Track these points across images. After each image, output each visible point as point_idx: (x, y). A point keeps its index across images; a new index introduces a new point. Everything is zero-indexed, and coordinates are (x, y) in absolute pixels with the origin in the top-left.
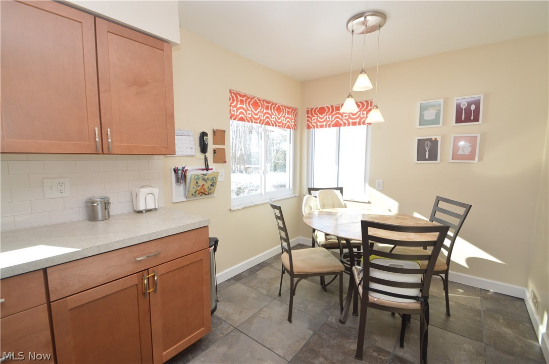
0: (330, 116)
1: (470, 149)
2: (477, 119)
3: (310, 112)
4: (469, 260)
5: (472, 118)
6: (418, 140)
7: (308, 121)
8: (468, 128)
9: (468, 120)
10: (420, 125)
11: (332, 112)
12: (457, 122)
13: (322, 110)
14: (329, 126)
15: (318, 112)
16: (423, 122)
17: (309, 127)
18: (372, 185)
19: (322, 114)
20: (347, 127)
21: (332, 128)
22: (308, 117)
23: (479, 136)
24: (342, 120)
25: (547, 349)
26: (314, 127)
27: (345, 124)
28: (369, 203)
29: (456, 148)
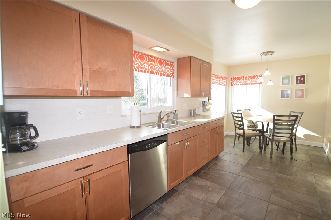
0: (243, 81)
1: (302, 94)
2: (304, 83)
3: (233, 79)
4: (305, 136)
5: (302, 83)
6: (282, 90)
7: (232, 82)
8: (301, 86)
9: (300, 83)
10: (282, 85)
11: (243, 79)
12: (296, 84)
13: (238, 78)
14: (242, 85)
15: (237, 79)
16: (283, 83)
17: (232, 85)
18: (262, 107)
19: (238, 80)
20: (250, 85)
21: (243, 85)
22: (232, 81)
23: (305, 89)
24: (248, 82)
25: (330, 157)
26: (234, 85)
27: (249, 84)
28: (261, 115)
29: (296, 94)
